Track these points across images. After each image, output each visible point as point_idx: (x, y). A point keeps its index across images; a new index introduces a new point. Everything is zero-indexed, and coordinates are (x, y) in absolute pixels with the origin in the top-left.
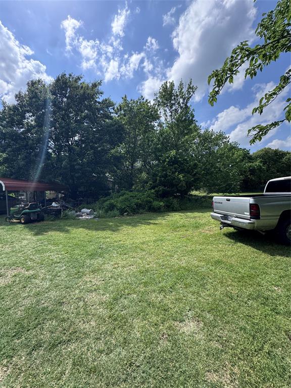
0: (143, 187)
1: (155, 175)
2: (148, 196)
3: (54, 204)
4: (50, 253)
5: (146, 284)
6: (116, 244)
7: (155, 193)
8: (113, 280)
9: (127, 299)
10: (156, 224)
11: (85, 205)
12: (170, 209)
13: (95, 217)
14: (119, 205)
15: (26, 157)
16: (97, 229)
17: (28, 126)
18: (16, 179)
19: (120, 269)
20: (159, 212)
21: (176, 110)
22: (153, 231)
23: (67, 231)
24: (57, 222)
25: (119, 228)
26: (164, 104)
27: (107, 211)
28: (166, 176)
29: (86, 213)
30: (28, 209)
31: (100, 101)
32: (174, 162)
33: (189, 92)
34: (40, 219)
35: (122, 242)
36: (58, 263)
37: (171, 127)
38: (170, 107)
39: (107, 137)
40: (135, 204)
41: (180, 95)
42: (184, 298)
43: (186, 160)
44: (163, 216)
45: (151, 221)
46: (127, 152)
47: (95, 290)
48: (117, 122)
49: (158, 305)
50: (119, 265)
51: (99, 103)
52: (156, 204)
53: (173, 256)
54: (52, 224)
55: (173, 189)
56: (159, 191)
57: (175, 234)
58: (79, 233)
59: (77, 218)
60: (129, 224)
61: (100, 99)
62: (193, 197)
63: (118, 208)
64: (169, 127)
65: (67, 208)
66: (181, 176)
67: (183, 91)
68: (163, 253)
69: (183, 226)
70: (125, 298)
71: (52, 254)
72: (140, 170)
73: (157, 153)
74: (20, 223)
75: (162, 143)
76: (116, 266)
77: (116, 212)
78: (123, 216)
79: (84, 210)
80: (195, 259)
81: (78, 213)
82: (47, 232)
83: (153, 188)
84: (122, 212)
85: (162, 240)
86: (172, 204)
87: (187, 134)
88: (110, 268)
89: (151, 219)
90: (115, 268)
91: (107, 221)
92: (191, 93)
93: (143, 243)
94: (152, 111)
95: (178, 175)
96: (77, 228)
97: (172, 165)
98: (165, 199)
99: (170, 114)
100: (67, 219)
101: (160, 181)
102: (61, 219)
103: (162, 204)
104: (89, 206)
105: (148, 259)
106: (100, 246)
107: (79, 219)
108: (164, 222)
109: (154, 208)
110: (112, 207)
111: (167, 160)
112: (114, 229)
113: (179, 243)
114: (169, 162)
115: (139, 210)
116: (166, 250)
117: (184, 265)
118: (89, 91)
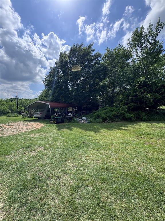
0: (120, 104)
1: (128, 96)
2: (122, 110)
3: (69, 114)
4: (59, 141)
5: (103, 181)
6: (94, 141)
7: (128, 108)
8: (82, 169)
9: (85, 189)
10: (126, 130)
11: (85, 115)
12: (139, 119)
13: (88, 122)
14: (102, 116)
15: (58, 91)
16: (86, 130)
17: (60, 76)
18: (56, 102)
19: (89, 161)
20: (130, 121)
21: (146, 47)
22: (122, 135)
23: (71, 129)
24: (69, 124)
25: (100, 130)
26: (136, 45)
27: (95, 119)
28: (136, 96)
29: (84, 120)
30: (57, 116)
31: (93, 55)
32: (144, 85)
33: (157, 29)
34: (62, 122)
35: (98, 141)
36: (59, 148)
37: (141, 60)
38: (141, 45)
39: (97, 75)
40: (113, 115)
41: (149, 34)
42: (134, 210)
43: (154, 83)
44: (133, 125)
45: (123, 128)
46: (110, 83)
47: (69, 174)
48: (102, 65)
49: (107, 208)
50: (90, 158)
51: (92, 56)
52: (128, 115)
53: (133, 160)
54: (67, 124)
55: (142, 105)
56: (130, 107)
57: (140, 139)
58: (76, 131)
59: (79, 122)
60: (106, 128)
61: (93, 54)
62: (162, 111)
63: (102, 117)
64: (139, 60)
65: (75, 116)
66: (149, 95)
67: (152, 30)
68: (125, 155)
69: (148, 134)
70: (84, 188)
71: (59, 142)
72: (118, 94)
73: (130, 81)
74: (54, 123)
75: (134, 73)
76: (88, 158)
77: (100, 120)
78: (105, 122)
79: (84, 118)
80: (155, 168)
81: (80, 119)
82: (63, 129)
83: (126, 104)
84: (104, 120)
85: (127, 144)
86: (141, 116)
87: (155, 62)
88: (83, 159)
89: (123, 126)
90: (87, 160)
91: (94, 125)
92: (160, 29)
93: (112, 144)
94: (127, 53)
95: (147, 95)
96: (76, 128)
97: (142, 88)
98: (135, 112)
99: (141, 50)
100: (74, 122)
101: (132, 99)
102: (71, 122)
103: (132, 115)
104: (87, 115)
105: (111, 158)
106: (85, 141)
107: (80, 123)
108: (132, 129)
109: (126, 119)
110: (98, 117)
111: (137, 84)
112: (96, 131)
113: (141, 148)
114: (138, 86)
115: (115, 119)
116: (128, 153)
117: (142, 172)
118: (87, 51)
